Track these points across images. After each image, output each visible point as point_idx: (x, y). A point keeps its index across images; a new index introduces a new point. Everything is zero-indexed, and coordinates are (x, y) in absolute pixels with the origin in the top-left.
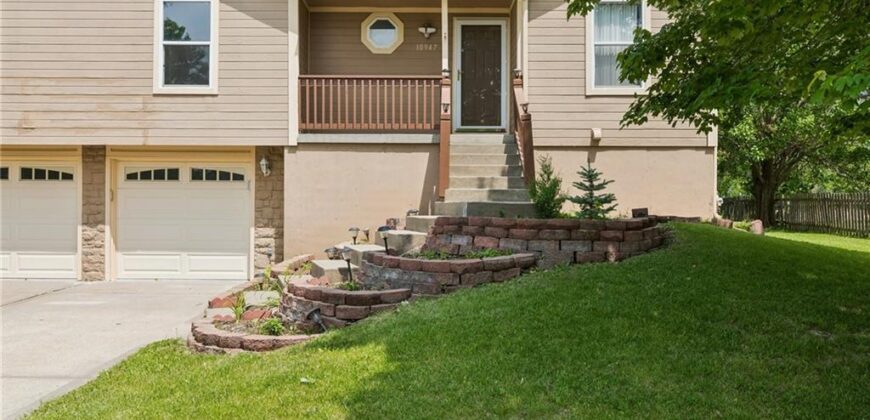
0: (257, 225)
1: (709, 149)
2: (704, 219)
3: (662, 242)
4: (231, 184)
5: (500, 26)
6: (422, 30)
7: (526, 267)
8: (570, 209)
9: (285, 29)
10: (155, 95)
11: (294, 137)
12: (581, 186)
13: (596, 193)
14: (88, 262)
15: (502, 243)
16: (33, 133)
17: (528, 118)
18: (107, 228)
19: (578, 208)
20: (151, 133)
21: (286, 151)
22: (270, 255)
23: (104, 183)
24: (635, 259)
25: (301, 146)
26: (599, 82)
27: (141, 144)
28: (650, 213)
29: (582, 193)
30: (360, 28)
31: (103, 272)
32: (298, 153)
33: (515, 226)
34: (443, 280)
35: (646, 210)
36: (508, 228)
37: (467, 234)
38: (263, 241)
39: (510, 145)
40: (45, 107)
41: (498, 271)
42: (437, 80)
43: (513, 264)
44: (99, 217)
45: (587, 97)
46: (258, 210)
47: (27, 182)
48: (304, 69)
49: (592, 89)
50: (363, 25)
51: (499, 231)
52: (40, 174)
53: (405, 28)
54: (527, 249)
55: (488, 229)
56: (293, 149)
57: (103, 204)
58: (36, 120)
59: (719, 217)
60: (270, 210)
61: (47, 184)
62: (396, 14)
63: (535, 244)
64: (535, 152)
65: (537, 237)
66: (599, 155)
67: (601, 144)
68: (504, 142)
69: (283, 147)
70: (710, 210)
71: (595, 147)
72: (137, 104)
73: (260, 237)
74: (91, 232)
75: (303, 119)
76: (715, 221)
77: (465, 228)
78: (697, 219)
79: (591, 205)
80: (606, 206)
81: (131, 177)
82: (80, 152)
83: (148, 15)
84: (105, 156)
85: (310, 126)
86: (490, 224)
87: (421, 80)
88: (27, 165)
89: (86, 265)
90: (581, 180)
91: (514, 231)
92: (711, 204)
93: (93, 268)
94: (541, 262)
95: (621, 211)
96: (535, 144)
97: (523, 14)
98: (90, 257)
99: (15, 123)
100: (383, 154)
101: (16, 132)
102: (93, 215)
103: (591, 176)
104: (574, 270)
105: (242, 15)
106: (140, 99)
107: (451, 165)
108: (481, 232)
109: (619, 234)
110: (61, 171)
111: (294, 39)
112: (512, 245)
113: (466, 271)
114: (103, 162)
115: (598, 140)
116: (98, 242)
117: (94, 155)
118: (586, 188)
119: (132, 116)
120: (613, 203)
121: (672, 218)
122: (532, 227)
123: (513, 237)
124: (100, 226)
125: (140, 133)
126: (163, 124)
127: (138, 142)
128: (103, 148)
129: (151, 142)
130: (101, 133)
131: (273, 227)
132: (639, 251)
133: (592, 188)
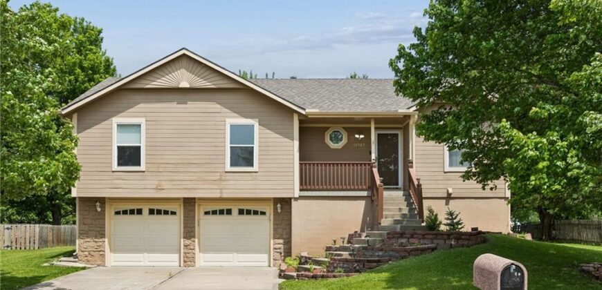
0: (274, 238)
1: (505, 198)
2: (503, 233)
3: (485, 241)
4: (259, 217)
5: (397, 134)
6: (357, 136)
7: (433, 249)
8: (443, 228)
9: (293, 139)
10: (226, 172)
11: (297, 194)
12: (448, 219)
13: (455, 221)
14: (187, 257)
15: (421, 241)
16: (163, 191)
17: (419, 185)
18: (196, 240)
19: (448, 228)
20: (224, 191)
21: (293, 200)
22: (281, 253)
23: (195, 217)
24: (474, 247)
25: (301, 197)
26: (451, 165)
27: (219, 196)
28: (479, 229)
29: (449, 222)
30: (324, 135)
31: (195, 263)
32: (299, 201)
33: (426, 234)
34: (403, 254)
35: (477, 228)
36: (423, 235)
37: (405, 238)
38: (277, 246)
39: (407, 197)
40: (170, 178)
41: (423, 250)
42: (369, 164)
43: (429, 248)
44: (192, 234)
45: (445, 172)
46: (275, 230)
47: (152, 216)
48: (301, 159)
49: (447, 169)
50: (326, 133)
51: (420, 236)
52: (159, 212)
53: (348, 135)
54: (432, 243)
55: (415, 236)
56: (296, 199)
57: (194, 227)
58: (165, 185)
59: (511, 232)
60: (281, 230)
61: (162, 217)
62: (344, 128)
63: (435, 241)
64: (424, 201)
65: (435, 238)
66: (451, 201)
67: (452, 196)
68: (403, 195)
69: (290, 199)
70: (507, 229)
71: (449, 198)
72: (217, 176)
73: (276, 244)
74: (188, 242)
75: (301, 184)
76: (509, 234)
77: (404, 236)
78: (501, 233)
79: (453, 226)
80: (460, 226)
81: (207, 213)
82: (182, 201)
83: (222, 131)
84: (195, 202)
85: (305, 187)
86: (416, 234)
87: (361, 164)
88: (152, 207)
89: (185, 259)
90: (447, 217)
91: (426, 236)
92: (508, 226)
93: (189, 260)
94: (439, 247)
95: (467, 228)
96: (423, 196)
97: (412, 130)
98: (187, 255)
99: (154, 187)
100: (342, 201)
101: (154, 191)
102: (189, 233)
103: (451, 214)
104: (452, 250)
105: (268, 131)
106: (218, 174)
107: (384, 207)
108: (412, 237)
109: (468, 237)
110: (170, 210)
111: (296, 143)
112: (426, 241)
113: (411, 251)
114: (194, 206)
115: (451, 194)
116: (192, 247)
117: (189, 203)
118: (450, 219)
119: (215, 182)
120: (463, 225)
121: (488, 232)
122: (434, 235)
123: (426, 238)
124: (192, 239)
125: (218, 191)
126: (230, 187)
127: (218, 196)
128: (194, 199)
129: (225, 196)
130: (197, 191)
131: (282, 239)
132: (476, 244)
133: (453, 219)
